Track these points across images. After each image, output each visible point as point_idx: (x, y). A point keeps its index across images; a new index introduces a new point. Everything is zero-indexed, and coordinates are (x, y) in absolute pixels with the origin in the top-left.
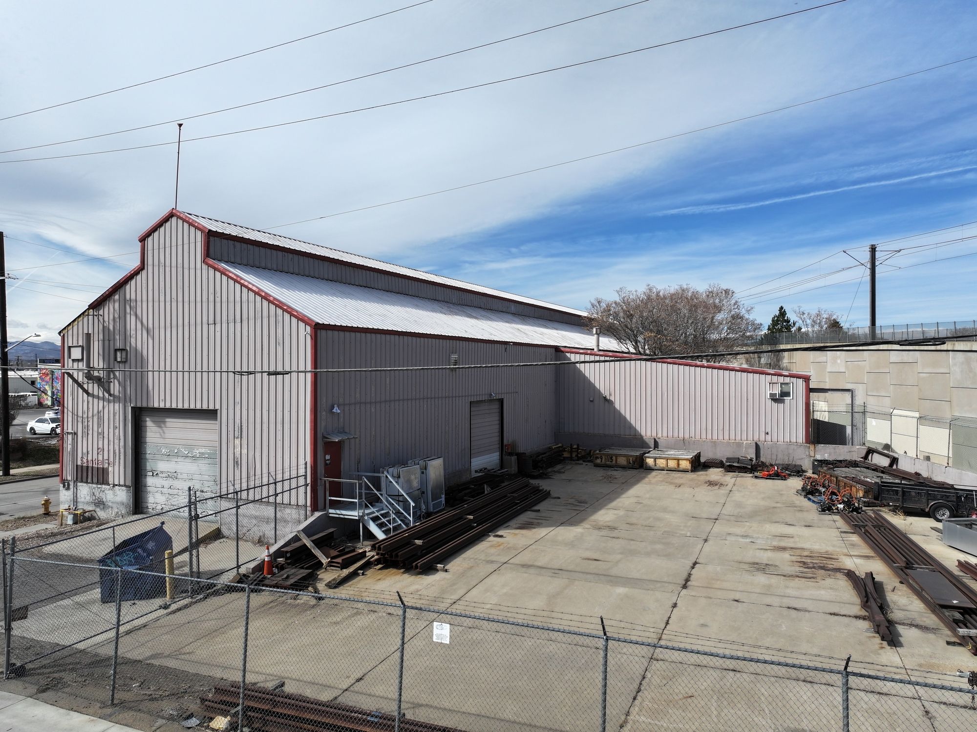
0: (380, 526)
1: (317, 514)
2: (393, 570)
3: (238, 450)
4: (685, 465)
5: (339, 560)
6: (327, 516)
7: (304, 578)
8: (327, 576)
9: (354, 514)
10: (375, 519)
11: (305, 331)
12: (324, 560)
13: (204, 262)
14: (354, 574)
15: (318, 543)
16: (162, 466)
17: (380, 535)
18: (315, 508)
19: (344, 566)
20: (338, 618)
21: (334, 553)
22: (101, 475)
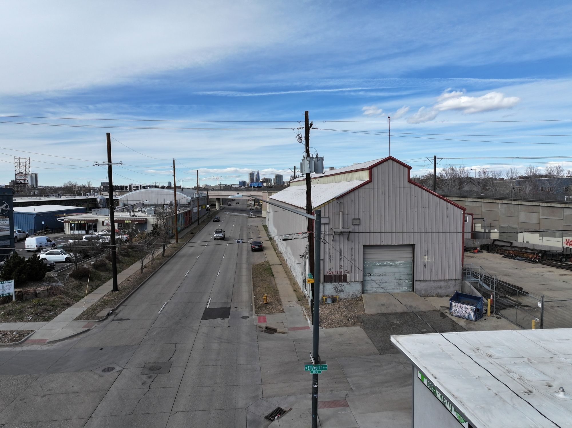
3: (425, 260)
6: (468, 282)
11: (461, 213)
13: (409, 181)
16: (377, 271)
17: (487, 287)
18: (462, 280)
22: (342, 278)
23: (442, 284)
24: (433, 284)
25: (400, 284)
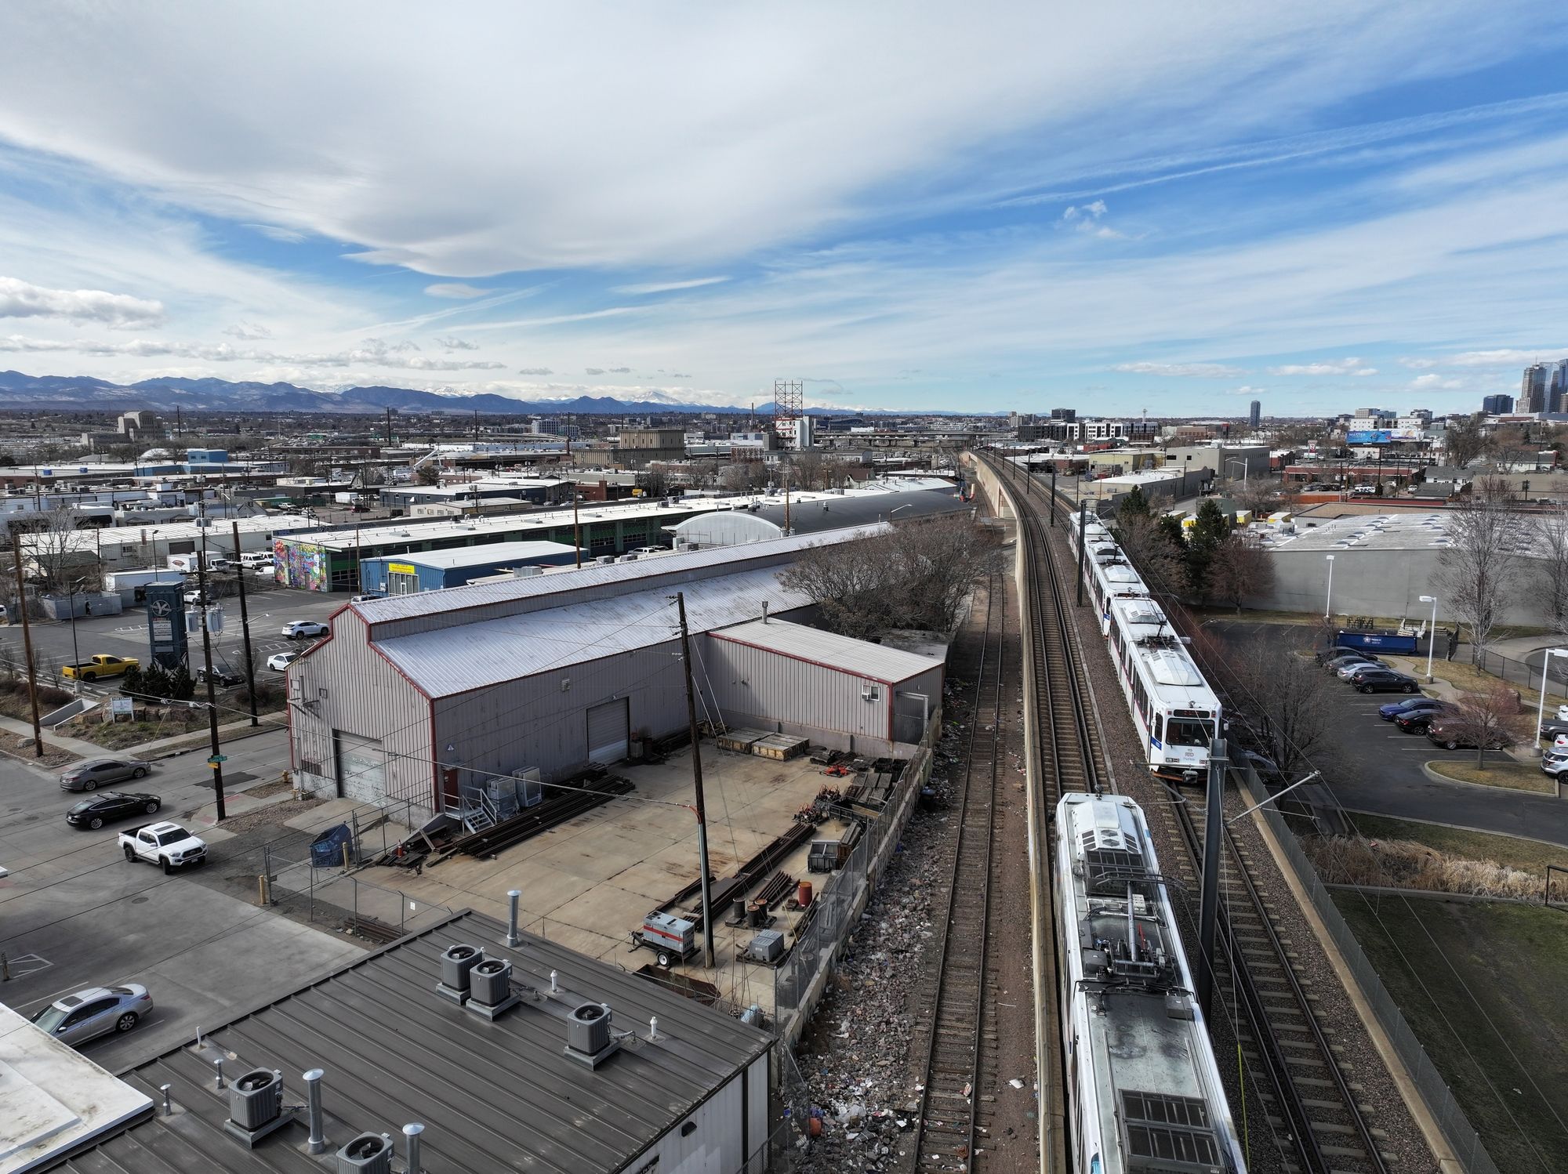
0: (473, 825)
1: (438, 815)
2: (468, 856)
3: (394, 768)
5: (439, 849)
6: (444, 816)
7: (417, 860)
8: (432, 858)
9: (457, 817)
10: (470, 821)
11: (426, 703)
12: (433, 848)
13: (368, 643)
14: (446, 858)
15: (431, 837)
16: (354, 769)
17: (474, 832)
18: (438, 810)
19: (442, 852)
20: (422, 886)
21: (442, 842)
22: (318, 770)
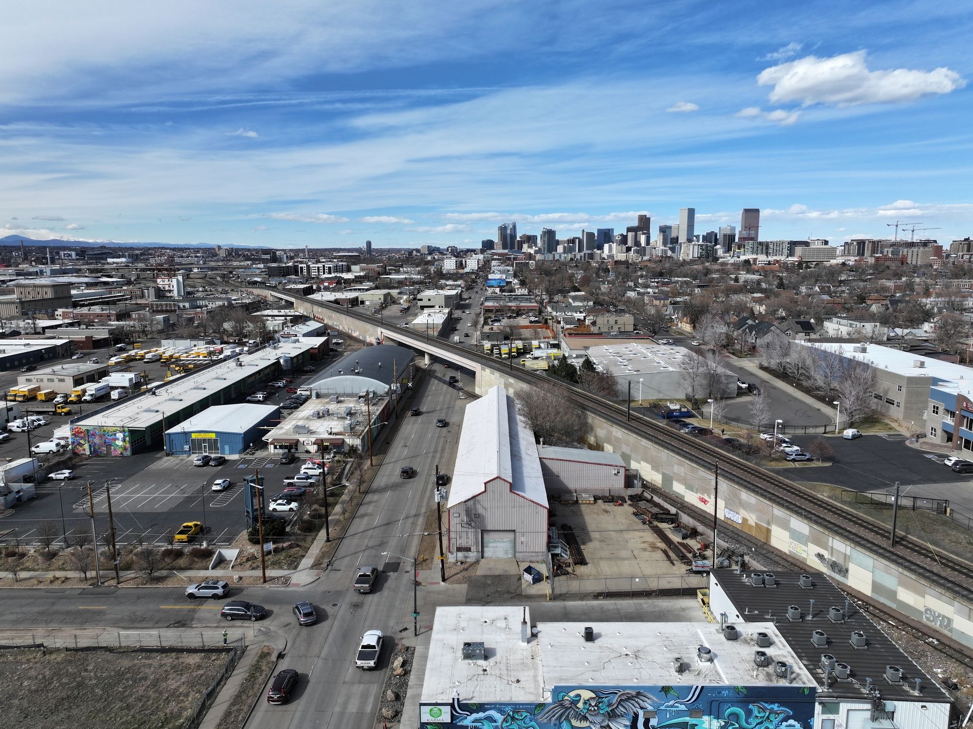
0: (564, 554)
2: (580, 565)
3: (522, 540)
4: (592, 502)
5: (566, 566)
10: (561, 552)
11: (545, 511)
13: (511, 491)
15: (558, 562)
16: (492, 545)
17: (567, 556)
18: (548, 552)
19: (569, 567)
22: (468, 549)
23: (534, 554)
24: (527, 554)
25: (506, 553)
